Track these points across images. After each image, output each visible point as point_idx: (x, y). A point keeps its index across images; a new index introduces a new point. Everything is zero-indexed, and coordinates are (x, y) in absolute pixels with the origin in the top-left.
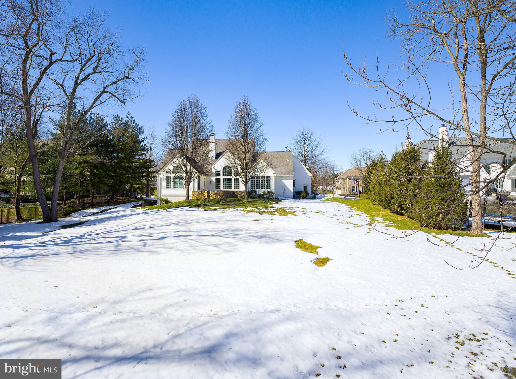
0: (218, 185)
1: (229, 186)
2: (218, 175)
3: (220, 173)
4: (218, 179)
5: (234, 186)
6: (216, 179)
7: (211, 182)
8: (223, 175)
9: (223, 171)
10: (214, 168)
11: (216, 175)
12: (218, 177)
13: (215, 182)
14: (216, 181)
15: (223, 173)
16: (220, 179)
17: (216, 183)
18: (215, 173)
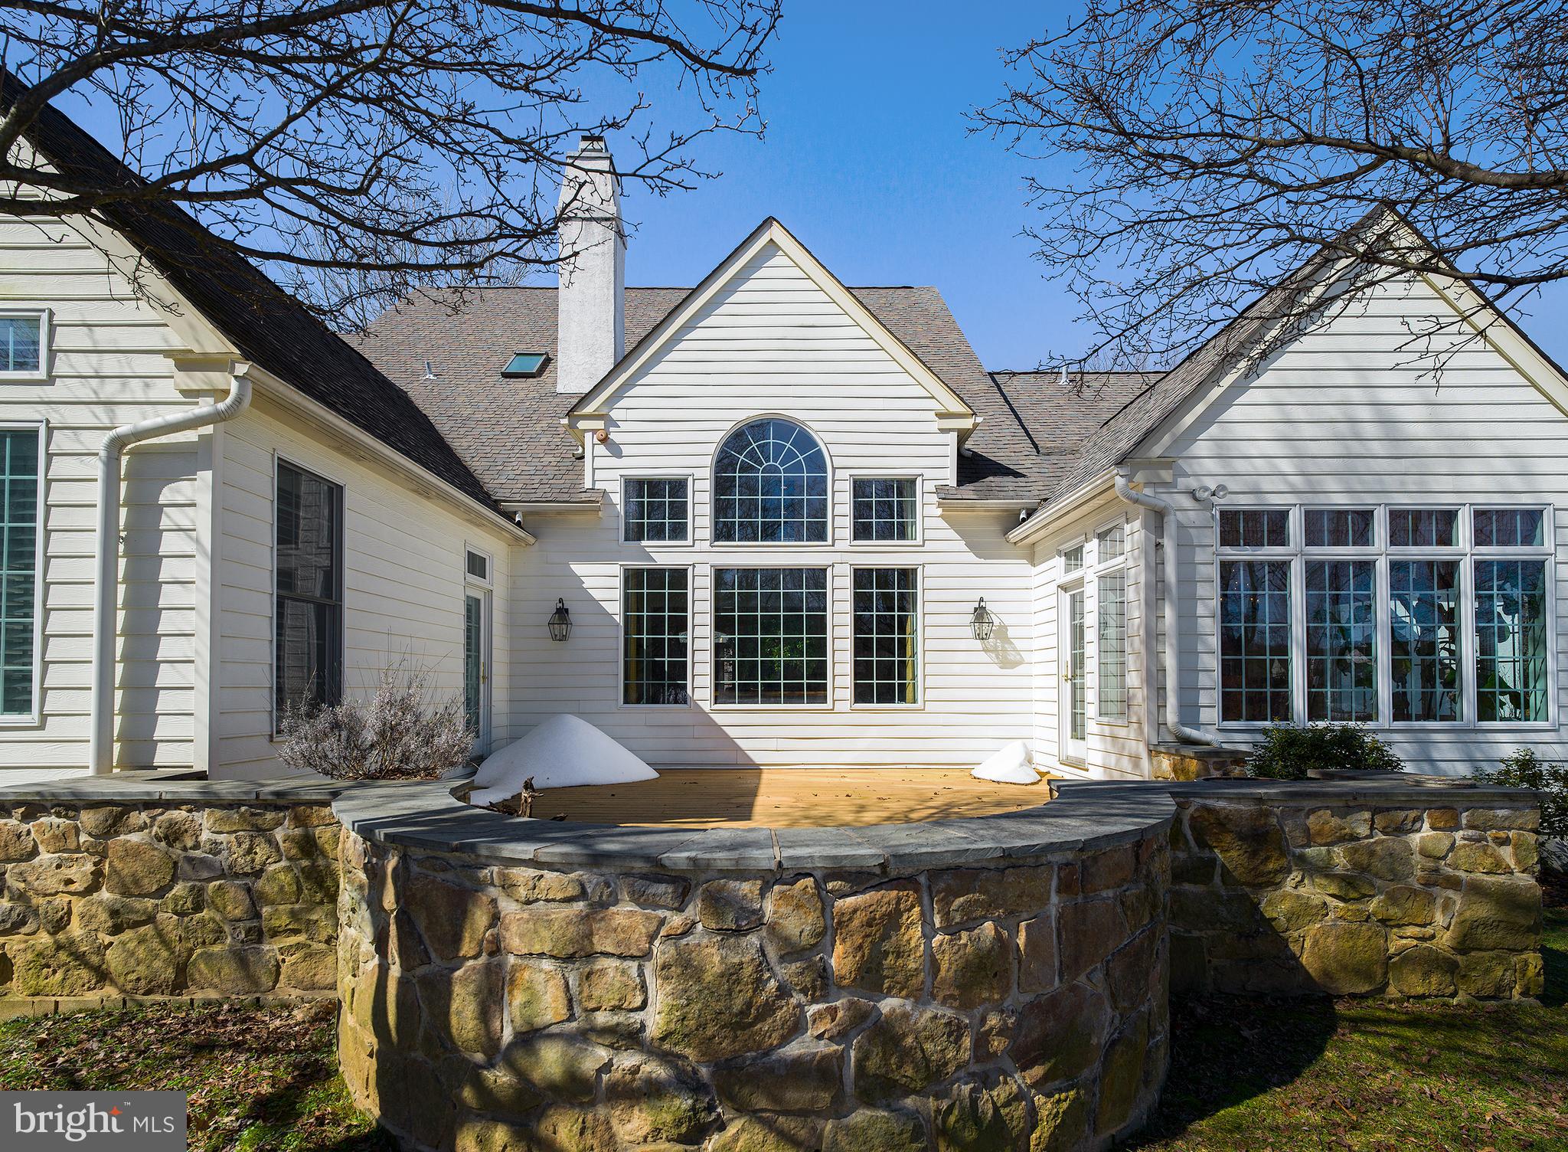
0: (657, 647)
1: (793, 670)
2: (657, 533)
3: (679, 510)
4: (656, 576)
5: (861, 670)
6: (633, 578)
7: (562, 613)
8: (723, 533)
9: (722, 486)
10: (604, 440)
11: (635, 533)
12: (663, 555)
13: (615, 609)
14: (632, 602)
15: (721, 508)
16: (679, 577)
17: (632, 624)
18: (617, 499)
